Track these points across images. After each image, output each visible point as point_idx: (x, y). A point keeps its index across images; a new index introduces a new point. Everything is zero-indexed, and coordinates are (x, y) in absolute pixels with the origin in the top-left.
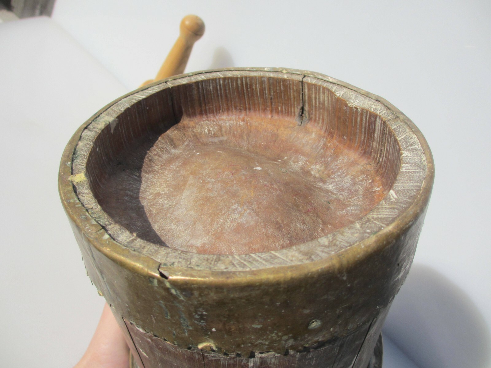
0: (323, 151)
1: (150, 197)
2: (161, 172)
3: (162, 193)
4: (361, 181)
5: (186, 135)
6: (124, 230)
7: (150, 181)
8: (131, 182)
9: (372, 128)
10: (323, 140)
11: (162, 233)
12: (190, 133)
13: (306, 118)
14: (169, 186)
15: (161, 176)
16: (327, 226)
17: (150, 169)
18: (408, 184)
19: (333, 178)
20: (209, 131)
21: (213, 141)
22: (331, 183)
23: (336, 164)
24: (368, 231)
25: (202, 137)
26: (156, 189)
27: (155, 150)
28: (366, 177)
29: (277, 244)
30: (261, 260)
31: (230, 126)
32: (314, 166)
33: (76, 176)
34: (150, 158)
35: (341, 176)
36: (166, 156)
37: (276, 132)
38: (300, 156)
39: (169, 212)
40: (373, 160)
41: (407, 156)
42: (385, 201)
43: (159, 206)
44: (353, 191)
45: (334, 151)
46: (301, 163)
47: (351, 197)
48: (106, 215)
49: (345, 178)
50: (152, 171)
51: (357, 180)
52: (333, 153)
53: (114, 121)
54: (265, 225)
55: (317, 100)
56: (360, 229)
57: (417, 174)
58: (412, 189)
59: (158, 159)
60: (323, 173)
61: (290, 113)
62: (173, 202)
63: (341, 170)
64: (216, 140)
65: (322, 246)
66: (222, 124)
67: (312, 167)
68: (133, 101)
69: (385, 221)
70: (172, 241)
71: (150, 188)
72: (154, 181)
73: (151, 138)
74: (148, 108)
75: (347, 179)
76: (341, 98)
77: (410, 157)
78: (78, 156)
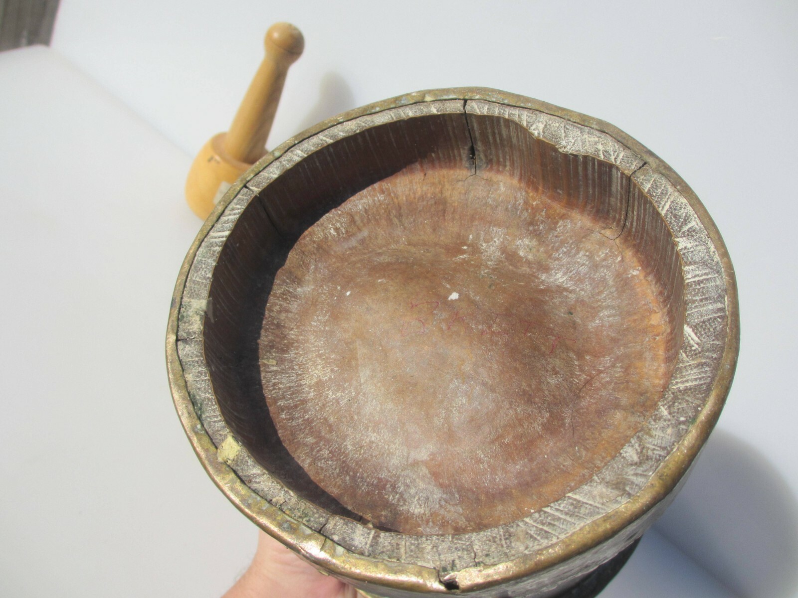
0: (526, 214)
1: (311, 395)
2: (304, 340)
3: (325, 379)
4: (604, 260)
5: (306, 253)
6: (353, 523)
7: (296, 365)
8: (273, 381)
9: (606, 180)
10: (521, 195)
11: (363, 453)
12: (310, 247)
13: (482, 160)
14: (329, 363)
15: (306, 346)
16: (585, 359)
17: (285, 341)
18: (705, 308)
19: (558, 259)
20: (336, 229)
21: (351, 246)
22: (558, 269)
23: (556, 234)
24: (682, 419)
25: (331, 246)
26: (312, 373)
27: (276, 304)
28: (610, 251)
29: (536, 425)
30: (563, 516)
31: (366, 209)
32: (520, 241)
33: (224, 448)
34: (275, 322)
35: (569, 253)
36: (294, 306)
37: (440, 195)
38: (491, 227)
39: (353, 412)
40: (614, 222)
41: (685, 248)
42: (686, 353)
43: (333, 405)
44: (598, 280)
45: (545, 213)
46: (498, 240)
47: (598, 293)
48: (311, 506)
49: (577, 256)
50: (289, 343)
51: (598, 259)
52: (546, 217)
53: (208, 303)
54: (511, 403)
55: (497, 136)
56: (669, 417)
57: (712, 284)
58: (715, 318)
59: (287, 317)
60: (538, 251)
61: (452, 158)
62: (350, 392)
63: (567, 243)
64: (353, 242)
65: (632, 465)
66: (350, 209)
67: (518, 243)
68: (215, 249)
69: (698, 394)
70: (386, 465)
71: (303, 375)
72: (302, 360)
73: (259, 285)
74: (238, 245)
75: (580, 258)
76: (544, 139)
77: (691, 248)
78: (201, 405)
